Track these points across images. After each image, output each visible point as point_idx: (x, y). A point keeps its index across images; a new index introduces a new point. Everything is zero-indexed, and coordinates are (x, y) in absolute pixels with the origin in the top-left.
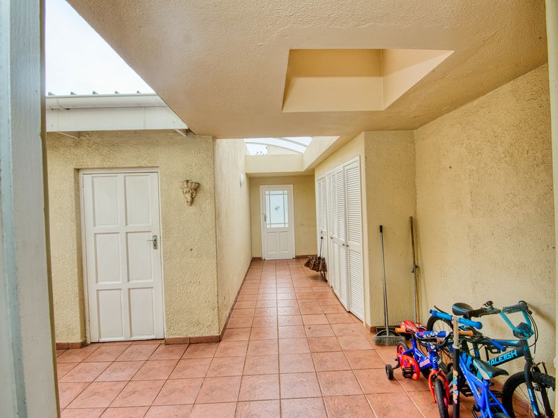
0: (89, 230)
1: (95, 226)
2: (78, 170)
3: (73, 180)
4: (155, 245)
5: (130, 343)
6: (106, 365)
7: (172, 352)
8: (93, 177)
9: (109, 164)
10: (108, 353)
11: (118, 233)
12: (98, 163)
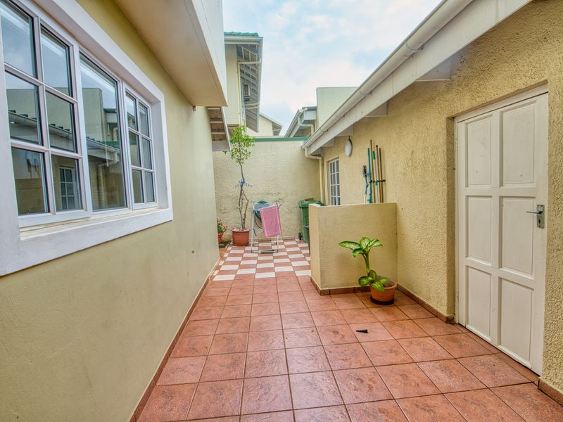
0: (462, 191)
1: (467, 186)
2: (452, 119)
3: (445, 131)
4: (540, 222)
5: (494, 351)
6: (445, 355)
7: (536, 407)
8: (467, 124)
9: (480, 101)
10: (461, 345)
11: (491, 197)
12: (467, 103)
